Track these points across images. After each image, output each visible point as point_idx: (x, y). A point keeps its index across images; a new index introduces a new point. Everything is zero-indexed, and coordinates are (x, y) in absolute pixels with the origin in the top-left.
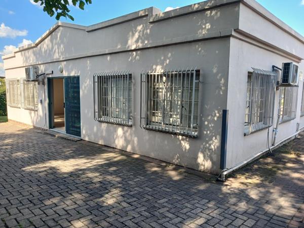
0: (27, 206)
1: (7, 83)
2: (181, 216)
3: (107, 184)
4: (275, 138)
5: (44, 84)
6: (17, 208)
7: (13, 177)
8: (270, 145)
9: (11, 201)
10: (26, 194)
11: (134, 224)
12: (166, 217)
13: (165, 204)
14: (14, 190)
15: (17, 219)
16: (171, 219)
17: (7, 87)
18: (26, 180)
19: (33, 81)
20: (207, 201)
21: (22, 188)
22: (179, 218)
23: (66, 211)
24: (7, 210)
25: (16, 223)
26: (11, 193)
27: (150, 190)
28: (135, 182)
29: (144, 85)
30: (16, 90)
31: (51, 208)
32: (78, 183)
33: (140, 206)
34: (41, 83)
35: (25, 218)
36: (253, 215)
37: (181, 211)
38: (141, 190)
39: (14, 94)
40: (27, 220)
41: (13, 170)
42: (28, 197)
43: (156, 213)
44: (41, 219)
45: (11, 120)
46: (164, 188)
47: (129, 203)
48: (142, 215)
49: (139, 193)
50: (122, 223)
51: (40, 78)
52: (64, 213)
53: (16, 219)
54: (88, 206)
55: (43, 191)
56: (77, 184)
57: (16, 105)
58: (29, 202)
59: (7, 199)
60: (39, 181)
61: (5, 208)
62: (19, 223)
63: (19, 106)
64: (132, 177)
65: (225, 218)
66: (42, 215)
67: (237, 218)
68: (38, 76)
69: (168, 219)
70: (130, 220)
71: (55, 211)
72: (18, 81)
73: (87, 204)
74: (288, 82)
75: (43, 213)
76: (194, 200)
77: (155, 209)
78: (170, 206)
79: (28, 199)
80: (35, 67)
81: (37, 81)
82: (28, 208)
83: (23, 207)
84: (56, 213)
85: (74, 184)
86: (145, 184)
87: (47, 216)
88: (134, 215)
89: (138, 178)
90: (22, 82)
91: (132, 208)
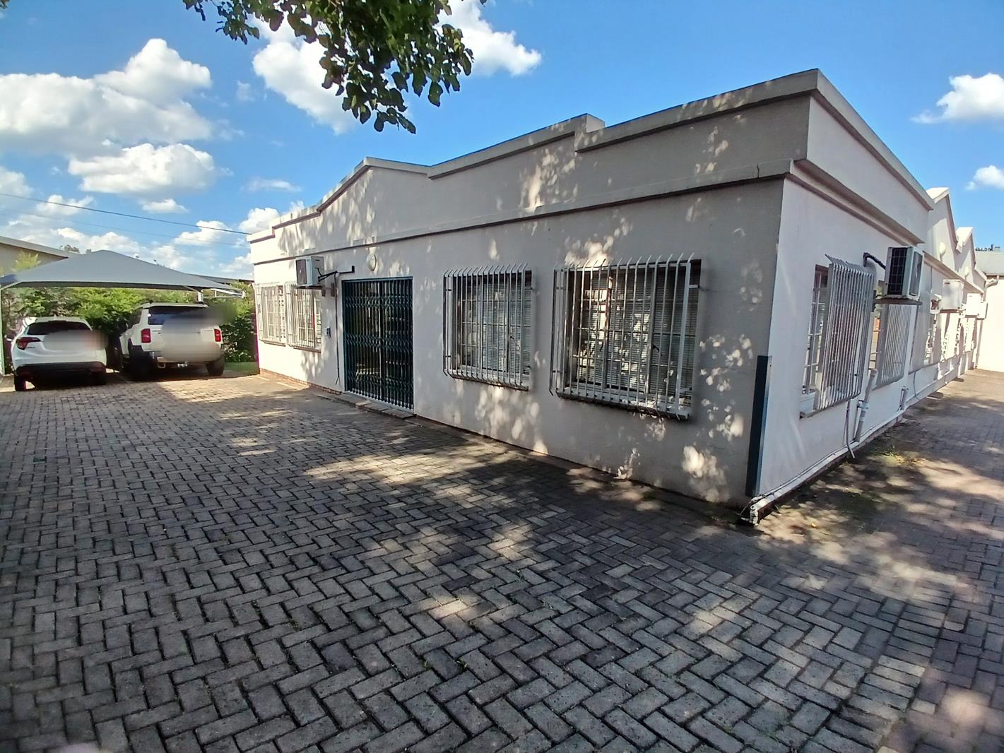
0: (307, 572)
1: (257, 291)
2: (674, 614)
3: (483, 523)
4: (861, 423)
5: (334, 294)
6: (284, 576)
7: (275, 500)
8: (850, 439)
9: (271, 558)
10: (302, 540)
11: (561, 632)
12: (636, 615)
13: (628, 580)
14: (277, 530)
15: (286, 604)
16: (650, 623)
17: (258, 300)
18: (300, 506)
19: (311, 287)
20: (728, 576)
21: (293, 527)
22: (669, 621)
23: (397, 589)
24: (262, 580)
25: (284, 616)
26: (269, 537)
27: (584, 541)
28: (545, 520)
29: (562, 295)
30: (275, 309)
31: (361, 580)
32: (417, 517)
33: (567, 582)
34: (328, 293)
35: (303, 603)
36: (850, 616)
37: (670, 602)
38: (563, 541)
39: (271, 316)
40: (307, 610)
41: (272, 481)
42: (307, 549)
43: (610, 604)
44: (339, 607)
45: (265, 371)
46: (617, 539)
47: (541, 574)
48: (576, 608)
49: (560, 548)
50: (532, 627)
51: (327, 282)
52: (393, 593)
53: (282, 605)
54: (445, 578)
55: (339, 534)
56: (415, 519)
57: (277, 340)
58: (311, 563)
59: (261, 551)
60: (330, 510)
61: (258, 574)
62: (289, 615)
63: (284, 341)
64: (537, 507)
65: (785, 624)
66: (341, 598)
67: (814, 625)
68: (321, 278)
69: (641, 622)
70: (551, 619)
71: (370, 588)
72: (281, 287)
73: (443, 573)
74: (901, 294)
75: (342, 591)
76: (694, 571)
77: (606, 594)
78: (640, 586)
79: (308, 553)
80: (317, 259)
81: (320, 287)
82: (309, 577)
83: (298, 574)
84: (374, 593)
85: (408, 519)
86: (570, 525)
87: (354, 599)
88: (558, 607)
89: (551, 510)
90: (288, 290)
91: (550, 587)
